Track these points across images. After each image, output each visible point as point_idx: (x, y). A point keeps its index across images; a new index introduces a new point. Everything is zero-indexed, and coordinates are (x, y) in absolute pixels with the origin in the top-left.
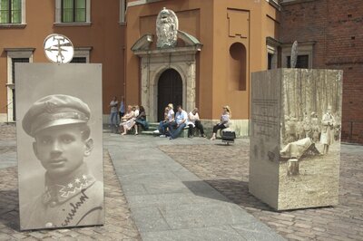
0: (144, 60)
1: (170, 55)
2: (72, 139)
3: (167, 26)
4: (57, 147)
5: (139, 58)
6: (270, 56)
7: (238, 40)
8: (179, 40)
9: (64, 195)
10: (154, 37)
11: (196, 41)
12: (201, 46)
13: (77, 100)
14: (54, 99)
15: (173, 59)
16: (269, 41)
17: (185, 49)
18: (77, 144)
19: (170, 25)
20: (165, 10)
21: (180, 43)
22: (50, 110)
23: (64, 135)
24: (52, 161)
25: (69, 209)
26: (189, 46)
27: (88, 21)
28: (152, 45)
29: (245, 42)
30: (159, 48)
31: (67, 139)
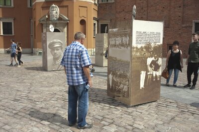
0: (44, 26)
1: (56, 24)
2: (59, 50)
3: (55, 12)
4: (56, 52)
5: (42, 25)
6: (95, 24)
7: (83, 18)
8: (59, 17)
9: (57, 63)
10: (49, 16)
11: (67, 19)
12: (69, 20)
13: (60, 41)
14: (55, 40)
15: (57, 25)
16: (94, 19)
17: (62, 21)
18: (60, 51)
19: (56, 11)
20: (54, 5)
21: (60, 19)
22: (54, 43)
23: (57, 49)
24: (54, 55)
25: (58, 66)
26: (64, 20)
27: (12, 6)
28: (48, 19)
29: (85, 19)
30: (51, 21)
31: (58, 50)
